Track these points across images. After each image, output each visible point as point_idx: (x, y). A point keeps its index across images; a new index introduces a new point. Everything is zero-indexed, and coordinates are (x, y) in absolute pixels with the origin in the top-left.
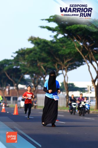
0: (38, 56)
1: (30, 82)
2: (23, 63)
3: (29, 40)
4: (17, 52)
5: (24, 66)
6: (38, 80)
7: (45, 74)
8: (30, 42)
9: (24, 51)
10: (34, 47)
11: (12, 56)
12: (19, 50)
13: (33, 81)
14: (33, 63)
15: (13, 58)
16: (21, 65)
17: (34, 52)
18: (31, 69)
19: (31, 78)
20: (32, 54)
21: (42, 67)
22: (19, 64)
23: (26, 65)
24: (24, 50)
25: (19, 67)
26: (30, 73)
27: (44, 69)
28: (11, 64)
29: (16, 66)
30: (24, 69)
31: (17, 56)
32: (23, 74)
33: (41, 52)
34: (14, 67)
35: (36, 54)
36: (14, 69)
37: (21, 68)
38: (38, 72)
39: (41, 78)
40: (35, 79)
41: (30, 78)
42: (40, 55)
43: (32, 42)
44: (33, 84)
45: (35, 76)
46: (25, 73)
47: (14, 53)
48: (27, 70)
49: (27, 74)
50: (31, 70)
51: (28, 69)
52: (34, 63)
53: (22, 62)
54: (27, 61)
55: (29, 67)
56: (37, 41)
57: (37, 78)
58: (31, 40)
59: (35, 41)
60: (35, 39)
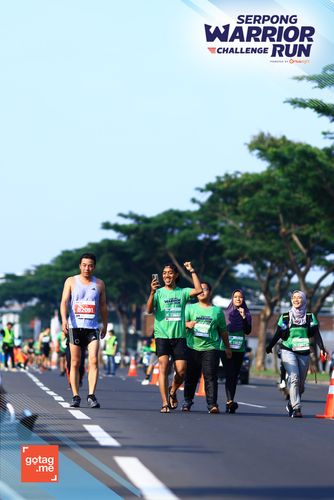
0: (281, 200)
1: (254, 289)
2: (231, 222)
3: (252, 147)
4: (209, 187)
5: (235, 233)
6: (282, 282)
7: (304, 263)
8: (257, 152)
9: (234, 184)
10: (269, 171)
11: (194, 201)
12: (218, 178)
13: (263, 286)
14: (264, 224)
15: (195, 207)
16: (222, 231)
17: (267, 187)
18: (258, 245)
19: (258, 274)
20: (262, 193)
21: (296, 239)
22: (215, 227)
23: (242, 231)
24: (236, 180)
25: (216, 238)
26: (254, 259)
27: (301, 246)
28: (190, 227)
29: (206, 234)
30: (233, 245)
31: (211, 200)
32: (228, 262)
33: (294, 189)
34: (201, 237)
35: (274, 193)
36: (199, 242)
37: (223, 243)
38: (281, 255)
39: (290, 277)
40: (270, 278)
41: (252, 275)
42: (288, 198)
43: (263, 154)
44: (262, 297)
45: (272, 267)
46: (237, 259)
47: (202, 191)
48: (244, 248)
49: (245, 262)
50: (256, 248)
51: (248, 243)
52: (269, 226)
53: (226, 222)
54: (243, 217)
55: (253, 238)
56: (279, 150)
57: (277, 275)
58: (259, 149)
59: (271, 150)
60: (273, 142)
